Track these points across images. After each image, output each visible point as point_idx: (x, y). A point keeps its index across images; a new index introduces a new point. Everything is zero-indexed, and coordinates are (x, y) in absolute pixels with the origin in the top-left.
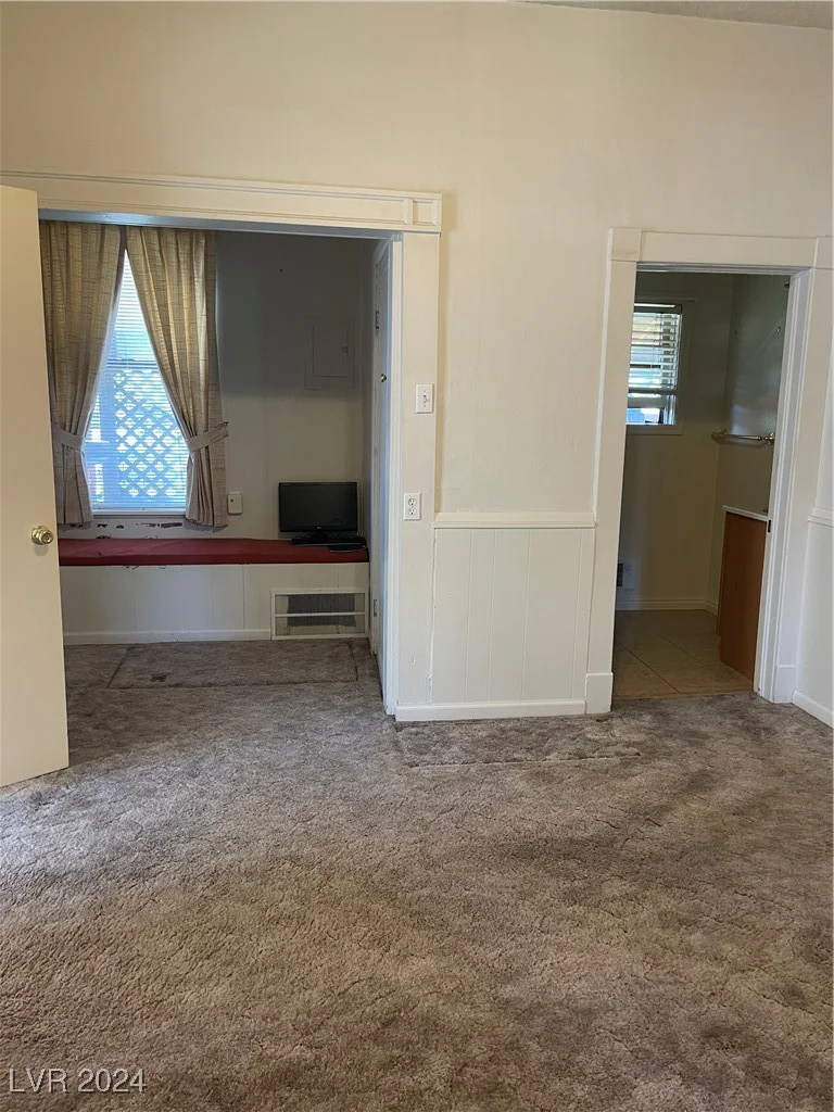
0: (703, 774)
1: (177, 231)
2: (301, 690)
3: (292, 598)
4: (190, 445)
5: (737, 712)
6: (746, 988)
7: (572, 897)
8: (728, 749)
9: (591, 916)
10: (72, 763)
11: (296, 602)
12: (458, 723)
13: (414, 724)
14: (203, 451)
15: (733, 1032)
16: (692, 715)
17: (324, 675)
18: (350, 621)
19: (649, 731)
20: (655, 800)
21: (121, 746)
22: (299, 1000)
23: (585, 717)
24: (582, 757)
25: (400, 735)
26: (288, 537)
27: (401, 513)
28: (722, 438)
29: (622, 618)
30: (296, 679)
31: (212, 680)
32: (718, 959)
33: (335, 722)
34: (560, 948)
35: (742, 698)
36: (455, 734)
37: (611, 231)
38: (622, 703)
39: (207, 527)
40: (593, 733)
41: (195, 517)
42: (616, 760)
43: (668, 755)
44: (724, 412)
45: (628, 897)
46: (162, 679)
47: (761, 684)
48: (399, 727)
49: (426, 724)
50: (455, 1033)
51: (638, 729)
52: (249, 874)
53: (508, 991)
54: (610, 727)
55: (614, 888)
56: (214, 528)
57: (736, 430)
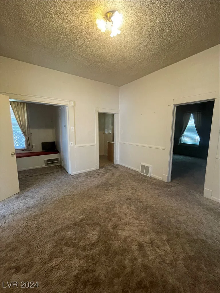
0: (113, 174)
1: (21, 102)
2: (54, 174)
3: (47, 160)
4: (25, 137)
5: (113, 166)
6: (128, 194)
7: (106, 190)
8: (114, 170)
9: (109, 191)
10: (20, 191)
11: (48, 161)
12: (80, 174)
13: (74, 175)
14: (28, 138)
15: (129, 199)
16: (108, 167)
17: (56, 171)
18: (57, 163)
19: (105, 170)
20: (109, 177)
21: (28, 187)
22: (79, 211)
23: (97, 170)
24: (98, 174)
25: (73, 177)
26: (44, 151)
27: (70, 145)
28: (104, 133)
29: (100, 156)
30: (52, 172)
31: (37, 174)
32: (124, 192)
33: (63, 177)
34: (107, 196)
35: (113, 164)
36: (81, 175)
37: (95, 108)
38: (100, 167)
39: (29, 151)
40: (98, 171)
41: (27, 149)
42: (103, 174)
43: (108, 172)
44: (104, 130)
45: (112, 188)
46: (28, 176)
47: (115, 162)
48: (72, 176)
49: (76, 175)
50: (101, 208)
51: (103, 170)
52: (62, 199)
53: (104, 202)
54: (100, 171)
55: (110, 188)
56: (30, 151)
57: (106, 132)
